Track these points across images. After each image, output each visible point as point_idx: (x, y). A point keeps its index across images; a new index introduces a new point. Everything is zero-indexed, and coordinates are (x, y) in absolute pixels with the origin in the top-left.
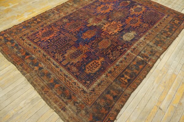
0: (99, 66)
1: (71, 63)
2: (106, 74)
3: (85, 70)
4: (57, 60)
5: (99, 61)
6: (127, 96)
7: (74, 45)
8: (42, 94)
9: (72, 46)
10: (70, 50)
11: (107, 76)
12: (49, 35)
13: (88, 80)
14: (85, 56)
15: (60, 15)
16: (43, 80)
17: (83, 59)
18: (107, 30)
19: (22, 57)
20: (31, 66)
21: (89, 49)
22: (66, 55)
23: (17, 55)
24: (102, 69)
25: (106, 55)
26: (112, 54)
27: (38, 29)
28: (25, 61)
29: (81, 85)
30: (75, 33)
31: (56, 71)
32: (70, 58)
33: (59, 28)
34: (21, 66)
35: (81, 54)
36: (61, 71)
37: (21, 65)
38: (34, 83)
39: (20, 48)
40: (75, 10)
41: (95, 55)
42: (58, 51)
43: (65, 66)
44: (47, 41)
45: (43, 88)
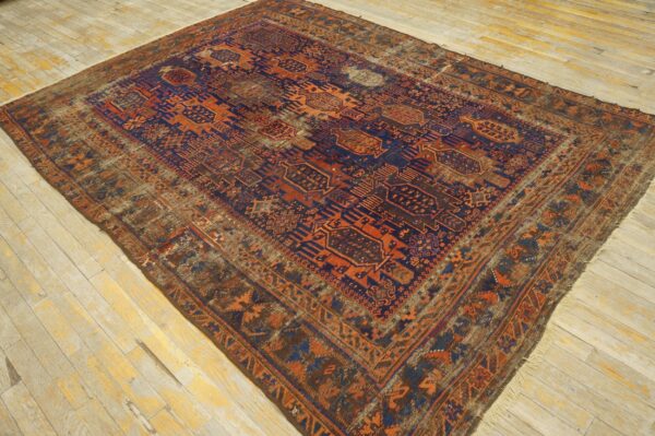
1: (498, 169)
2: (513, 113)
4: (494, 199)
5: (476, 123)
7: (419, 169)
10: (444, 176)
14: (464, 146)
22: (468, 182)
26: (443, 104)
29: (563, 147)
32: (479, 172)
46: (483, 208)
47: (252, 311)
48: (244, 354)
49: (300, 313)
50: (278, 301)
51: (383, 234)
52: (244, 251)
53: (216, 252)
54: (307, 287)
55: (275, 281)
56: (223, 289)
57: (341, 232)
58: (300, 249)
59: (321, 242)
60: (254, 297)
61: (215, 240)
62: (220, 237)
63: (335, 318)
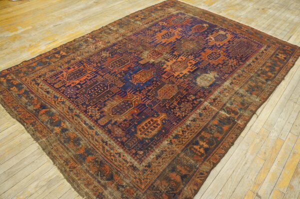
0: (159, 127)
1: (113, 122)
2: (169, 140)
3: (136, 133)
4: (91, 117)
5: (159, 120)
6: (204, 176)
7: (118, 93)
8: (65, 171)
9: (116, 94)
10: (112, 101)
11: (171, 143)
12: (78, 77)
13: (141, 150)
14: (136, 111)
15: (96, 46)
16: (68, 149)
17: (132, 115)
18: (171, 69)
19: (34, 111)
20: (49, 126)
21: (142, 99)
22: (105, 109)
23: (26, 107)
24: (163, 131)
25: (170, 108)
26: (180, 108)
27: (61, 67)
28: (40, 117)
29: (129, 158)
30: (120, 74)
31: (88, 134)
32: (112, 114)
33: (95, 66)
34: (32, 126)
35: (130, 107)
36: (97, 134)
37: (33, 124)
38: (52, 154)
39: (32, 97)
40: (120, 39)
41: (152, 110)
42: (94, 102)
43: (103, 127)
44: (75, 86)
45: (67, 162)
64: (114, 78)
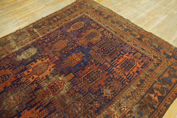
1: (96, 29)
2: (70, 21)
3: (84, 24)
4: (109, 32)
5: (72, 29)
7: (93, 45)
9: (95, 44)
10: (97, 40)
13: (84, 18)
14: (83, 34)
17: (85, 32)
21: (78, 41)
22: (101, 35)
24: (71, 24)
26: (58, 34)
27: (146, 74)
29: (89, 16)
32: (97, 33)
34: (139, 29)
35: (86, 36)
39: (151, 46)
41: (74, 34)
42: (109, 40)
44: (126, 53)
46: (112, 35)
47: (157, 93)
48: (173, 95)
49: (155, 80)
50: (152, 86)
51: (123, 57)
52: (131, 98)
53: (132, 108)
54: (146, 78)
55: (144, 87)
56: (149, 104)
57: (122, 68)
58: (130, 80)
59: (127, 74)
60: (152, 93)
61: (126, 109)
62: (124, 108)
63: (155, 71)
64: (97, 59)
